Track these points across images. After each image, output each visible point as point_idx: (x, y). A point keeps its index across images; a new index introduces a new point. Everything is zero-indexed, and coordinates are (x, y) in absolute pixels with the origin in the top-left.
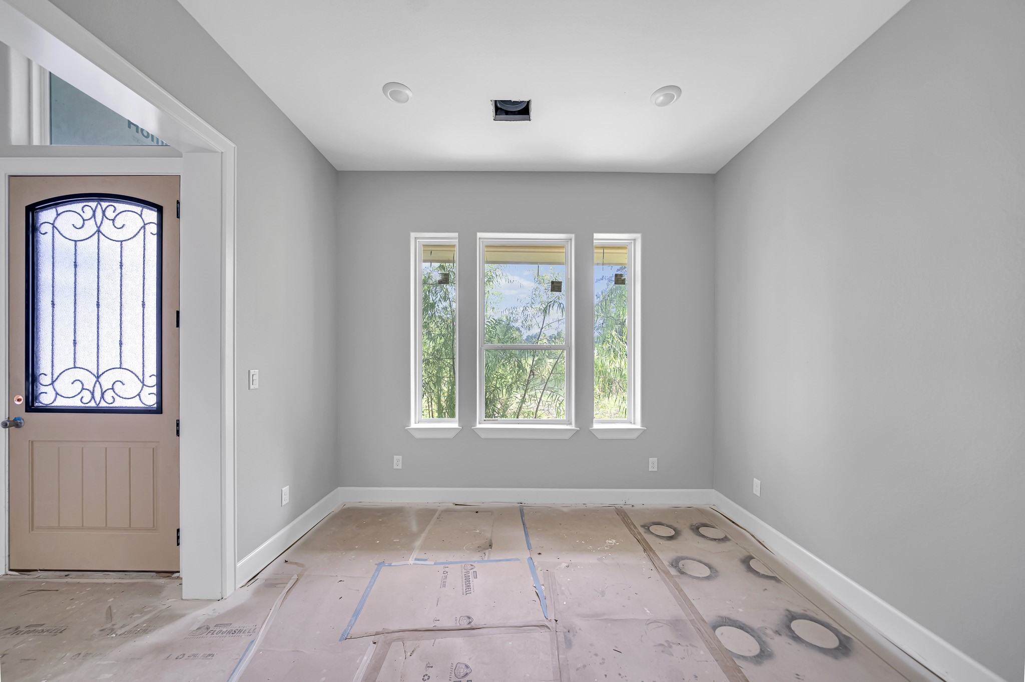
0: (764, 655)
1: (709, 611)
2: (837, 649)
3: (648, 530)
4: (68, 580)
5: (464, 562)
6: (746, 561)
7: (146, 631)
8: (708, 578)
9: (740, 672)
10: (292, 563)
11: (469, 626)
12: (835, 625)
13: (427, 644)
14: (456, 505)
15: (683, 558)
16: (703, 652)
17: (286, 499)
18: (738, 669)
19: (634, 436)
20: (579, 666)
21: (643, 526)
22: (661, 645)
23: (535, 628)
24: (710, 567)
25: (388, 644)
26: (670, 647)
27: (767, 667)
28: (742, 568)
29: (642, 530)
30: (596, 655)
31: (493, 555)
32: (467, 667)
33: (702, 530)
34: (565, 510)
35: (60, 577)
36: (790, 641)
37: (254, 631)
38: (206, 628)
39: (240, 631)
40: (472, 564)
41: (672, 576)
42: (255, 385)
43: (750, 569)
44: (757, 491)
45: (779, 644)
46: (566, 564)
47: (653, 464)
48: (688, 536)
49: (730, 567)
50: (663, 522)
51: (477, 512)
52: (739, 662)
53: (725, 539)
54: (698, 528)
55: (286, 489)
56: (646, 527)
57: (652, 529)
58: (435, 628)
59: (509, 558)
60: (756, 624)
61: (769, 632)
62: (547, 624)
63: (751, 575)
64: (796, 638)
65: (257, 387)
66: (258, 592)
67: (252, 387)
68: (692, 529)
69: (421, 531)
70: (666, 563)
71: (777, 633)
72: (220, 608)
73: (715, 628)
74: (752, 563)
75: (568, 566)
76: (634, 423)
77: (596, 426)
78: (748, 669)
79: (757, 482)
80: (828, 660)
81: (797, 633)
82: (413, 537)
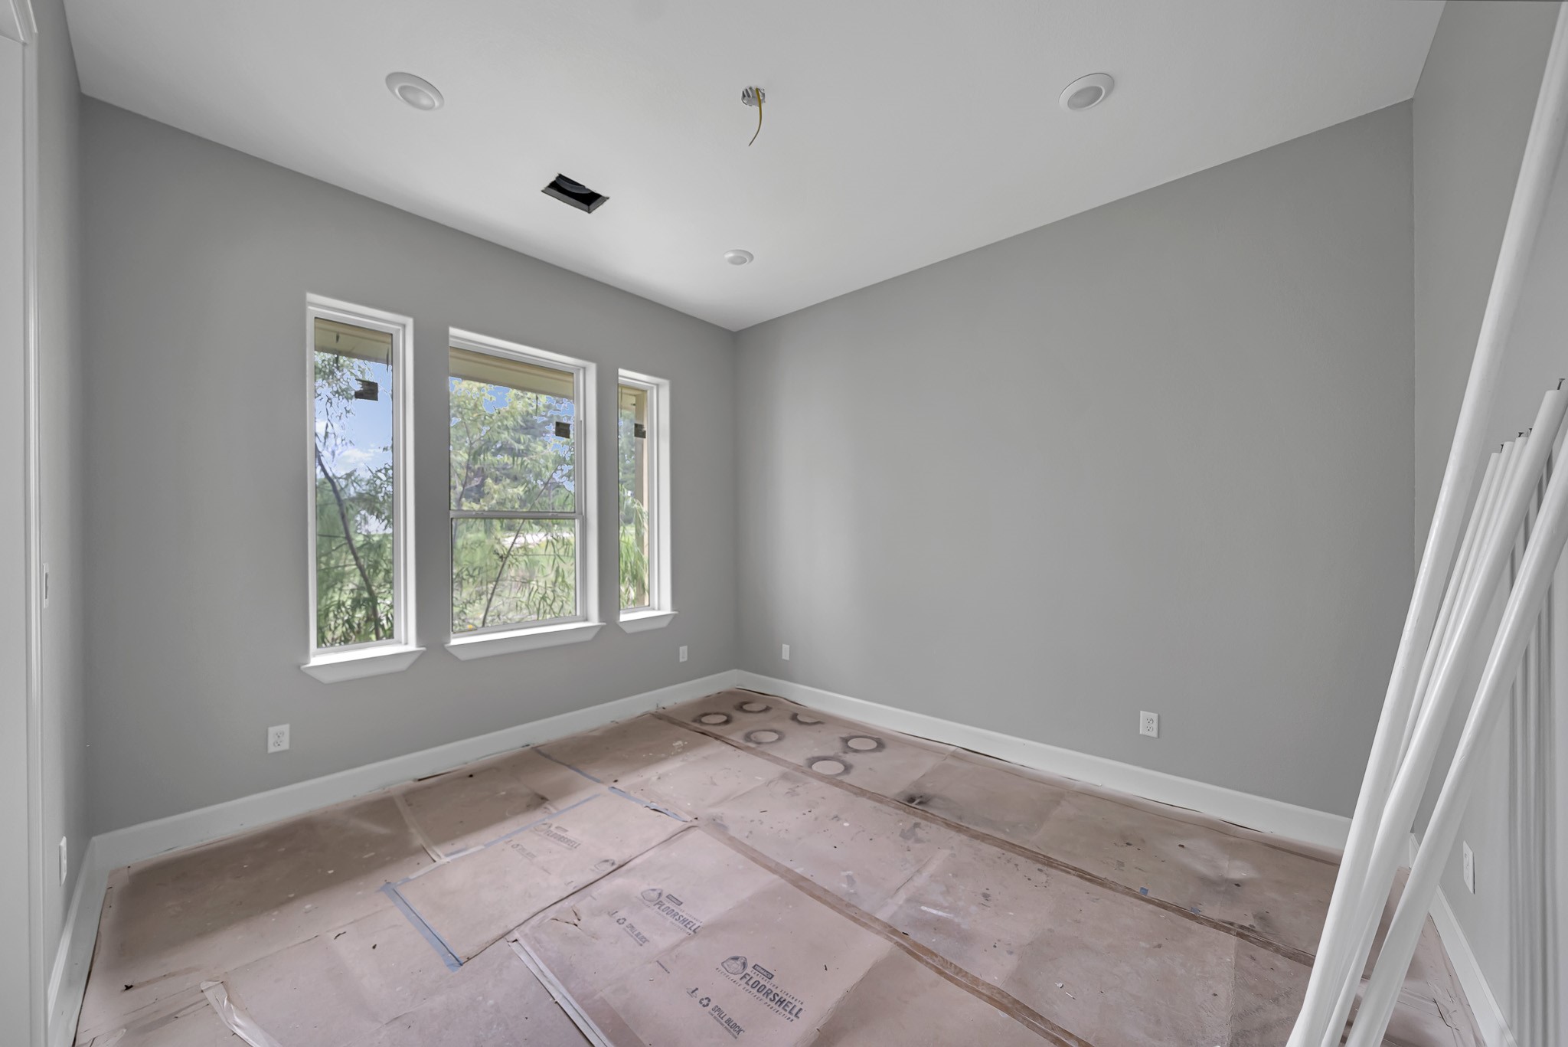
0: (848, 768)
1: (799, 759)
2: (877, 747)
3: (701, 722)
5: (528, 827)
6: (794, 717)
8: (779, 739)
9: (843, 782)
11: (615, 867)
12: (869, 735)
14: (420, 780)
15: (752, 732)
16: (815, 783)
17: (65, 869)
18: (841, 782)
19: (664, 624)
20: (746, 834)
21: (695, 721)
22: (787, 793)
23: (682, 833)
24: (775, 731)
26: (794, 791)
27: (853, 772)
28: (794, 724)
29: (697, 725)
30: (752, 821)
31: (559, 805)
32: (654, 890)
33: (745, 707)
36: (855, 754)
40: (545, 822)
41: (754, 749)
43: (801, 723)
44: (786, 656)
45: (850, 758)
46: (656, 777)
47: (683, 653)
48: (737, 715)
49: (787, 726)
50: (709, 712)
51: (471, 776)
52: (839, 778)
53: (767, 709)
54: (741, 707)
55: (63, 843)
56: (698, 720)
57: (704, 719)
59: (583, 798)
60: (831, 753)
61: (841, 754)
62: (691, 824)
63: (804, 726)
64: (856, 751)
68: (737, 710)
70: (741, 741)
71: (845, 752)
73: (810, 766)
74: (799, 718)
75: (659, 778)
76: (659, 609)
77: (624, 617)
78: (846, 779)
79: (786, 648)
80: (878, 754)
81: (855, 748)
82: (396, 839)
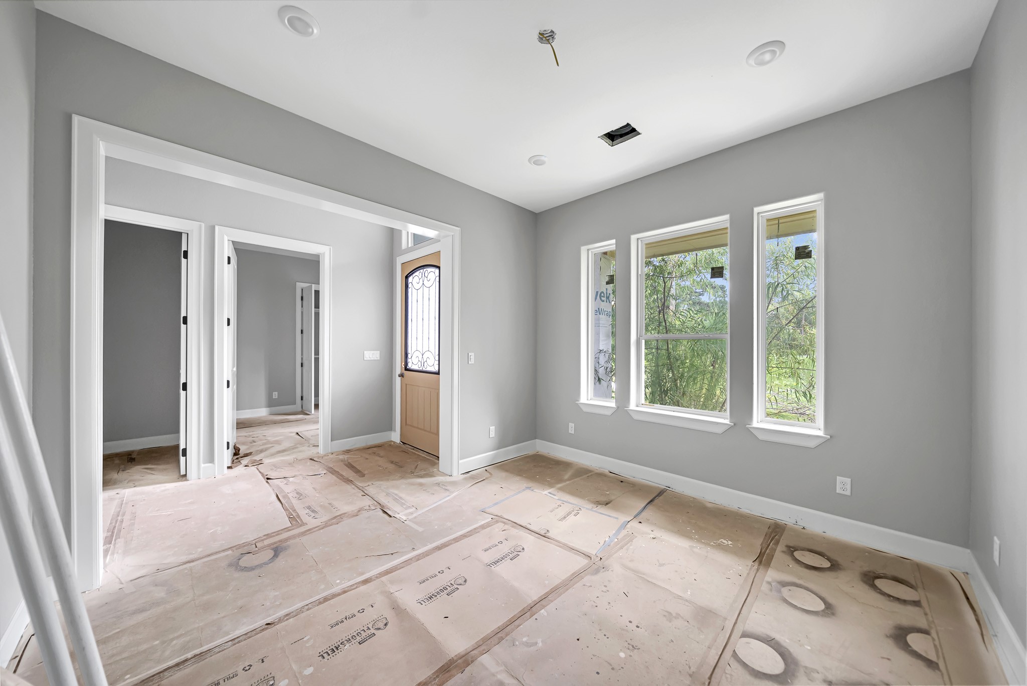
3: (791, 551)
4: (413, 451)
5: (575, 505)
6: (907, 630)
7: (422, 477)
8: (808, 611)
10: (488, 472)
11: (544, 534)
13: (515, 531)
14: (610, 472)
15: (798, 586)
16: (704, 637)
17: (492, 434)
19: (811, 444)
20: (587, 584)
21: (789, 547)
22: (669, 612)
23: (582, 554)
25: (497, 522)
26: (676, 618)
30: (606, 586)
31: (601, 509)
32: (523, 549)
33: (882, 582)
34: (709, 505)
35: (412, 449)
37: (453, 492)
38: (438, 484)
39: (448, 490)
40: (581, 509)
42: (472, 362)
46: (654, 537)
47: (844, 485)
48: (846, 576)
51: (621, 482)
54: (878, 577)
55: (493, 428)
56: (793, 549)
57: (799, 553)
58: (526, 527)
59: (611, 515)
62: (593, 557)
65: (473, 363)
66: (465, 479)
67: (470, 362)
68: (865, 575)
69: (569, 480)
72: (448, 479)
73: (746, 636)
74: (914, 636)
77: (759, 425)
79: (996, 543)
82: (561, 481)
